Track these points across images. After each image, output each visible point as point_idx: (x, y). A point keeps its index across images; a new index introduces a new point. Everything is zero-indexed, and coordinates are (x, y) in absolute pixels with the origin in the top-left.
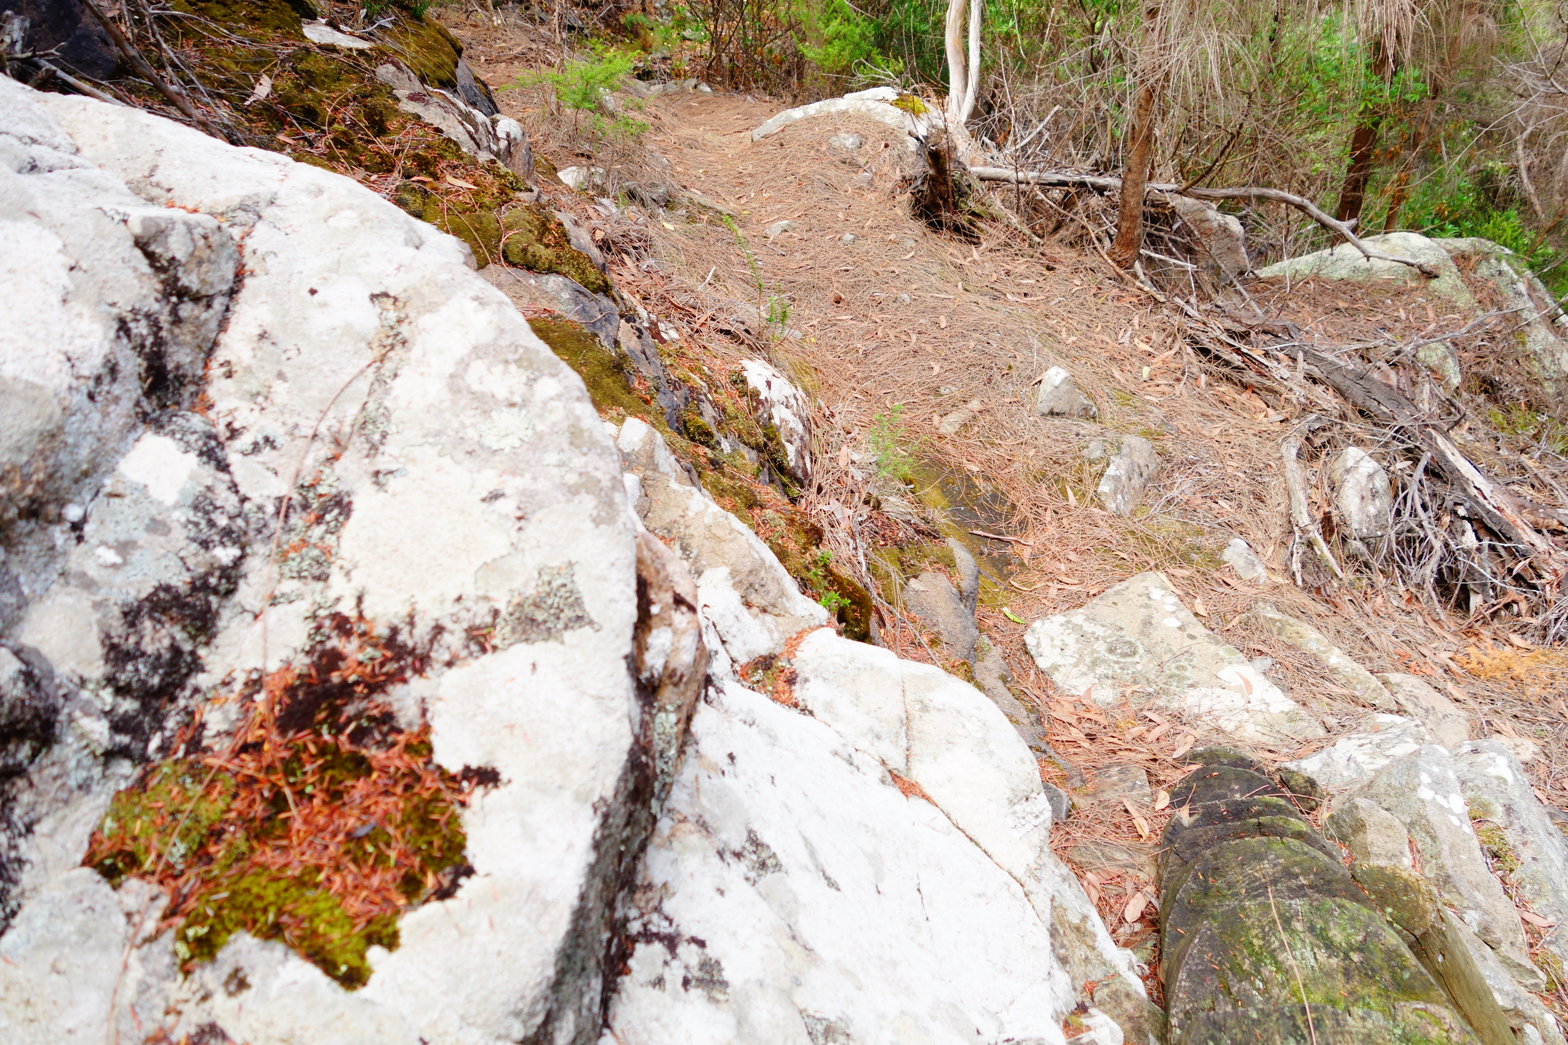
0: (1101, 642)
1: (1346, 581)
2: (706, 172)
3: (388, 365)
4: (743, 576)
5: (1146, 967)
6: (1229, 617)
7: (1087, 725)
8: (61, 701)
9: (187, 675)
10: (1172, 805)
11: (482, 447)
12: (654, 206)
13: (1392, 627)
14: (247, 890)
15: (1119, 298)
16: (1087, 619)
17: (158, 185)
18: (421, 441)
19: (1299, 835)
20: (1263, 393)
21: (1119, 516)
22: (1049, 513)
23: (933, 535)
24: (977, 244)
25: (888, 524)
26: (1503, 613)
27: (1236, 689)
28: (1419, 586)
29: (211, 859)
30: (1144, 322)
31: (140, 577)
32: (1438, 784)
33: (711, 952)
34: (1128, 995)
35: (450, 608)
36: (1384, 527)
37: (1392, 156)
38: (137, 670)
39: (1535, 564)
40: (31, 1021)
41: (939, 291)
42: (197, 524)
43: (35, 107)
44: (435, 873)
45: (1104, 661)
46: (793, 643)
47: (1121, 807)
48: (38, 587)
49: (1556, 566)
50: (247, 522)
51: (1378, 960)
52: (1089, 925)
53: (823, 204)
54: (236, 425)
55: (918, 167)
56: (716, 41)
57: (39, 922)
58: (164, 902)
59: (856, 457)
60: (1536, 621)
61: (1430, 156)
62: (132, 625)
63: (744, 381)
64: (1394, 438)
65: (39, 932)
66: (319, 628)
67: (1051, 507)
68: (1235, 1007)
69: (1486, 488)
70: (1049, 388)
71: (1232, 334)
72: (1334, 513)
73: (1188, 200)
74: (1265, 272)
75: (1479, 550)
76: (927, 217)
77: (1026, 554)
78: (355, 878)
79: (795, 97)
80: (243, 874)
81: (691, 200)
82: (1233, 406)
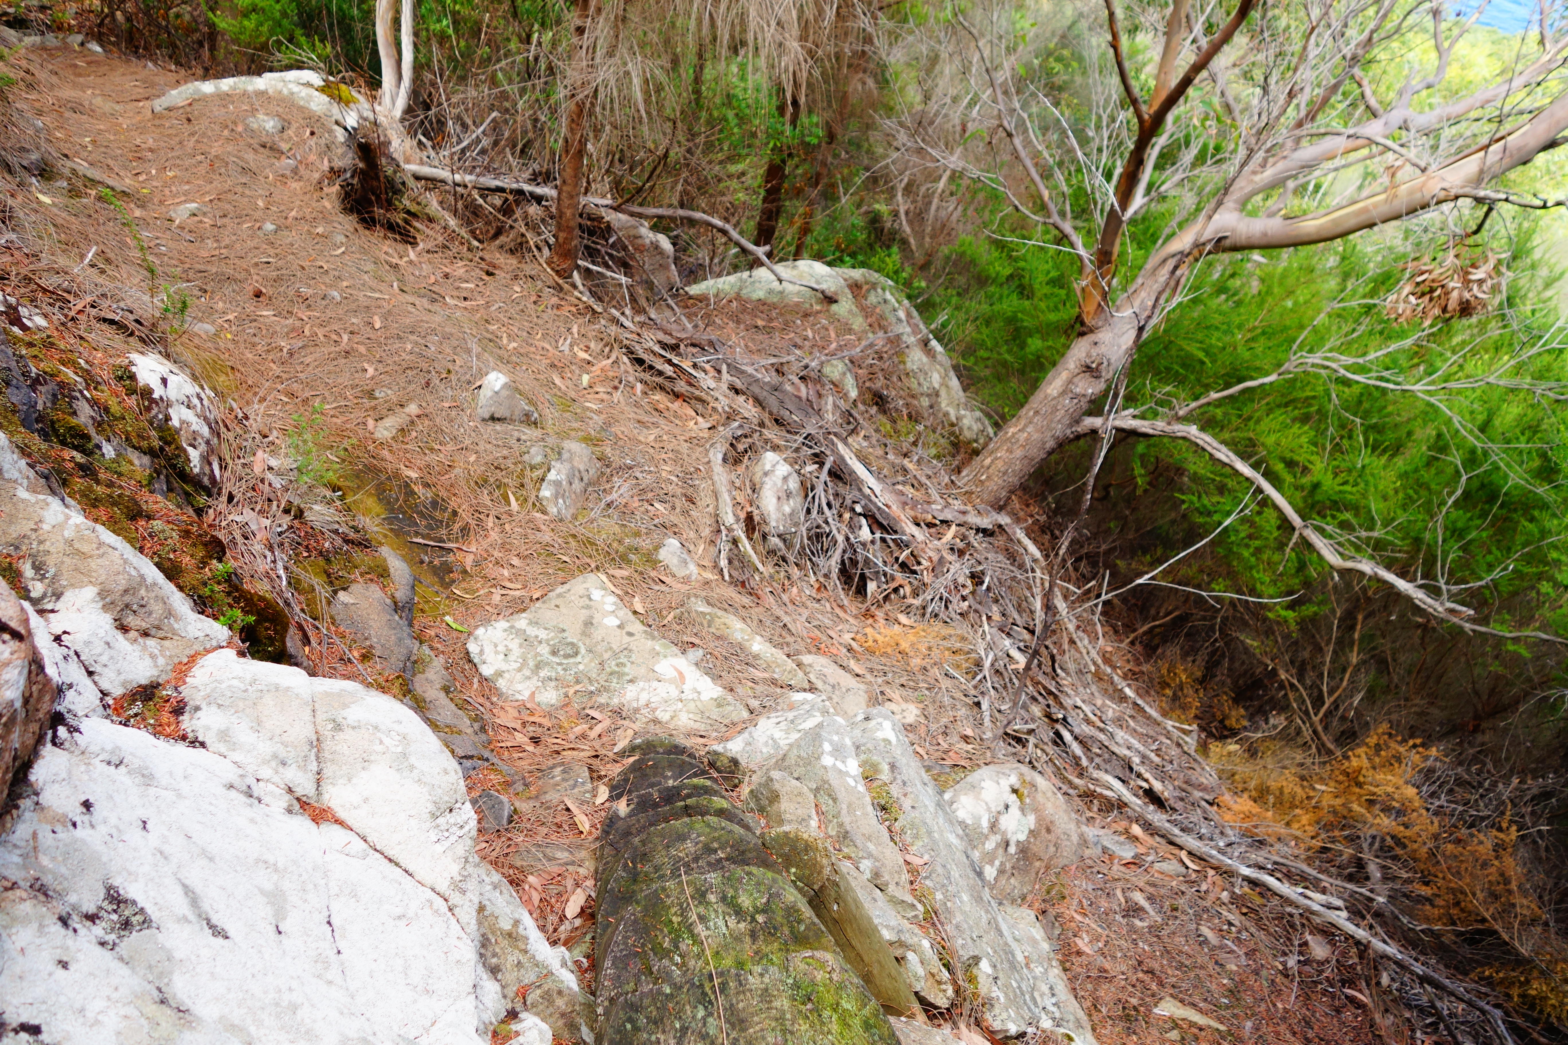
0: (544, 645)
1: (766, 574)
2: (94, 142)
4: (116, 596)
5: (585, 960)
6: (664, 613)
7: (531, 729)
10: (611, 799)
12: (25, 174)
13: (806, 613)
15: (559, 307)
16: (531, 623)
19: (720, 813)
20: (693, 402)
21: (561, 520)
22: (491, 519)
23: (364, 544)
24: (414, 244)
25: (313, 533)
26: (892, 596)
27: (671, 681)
28: (826, 576)
30: (583, 331)
32: (838, 751)
33: (48, 1037)
36: (797, 524)
37: (798, 193)
39: (915, 553)
41: (373, 290)
45: (548, 664)
46: (183, 669)
47: (562, 806)
49: (931, 554)
51: (779, 918)
52: (521, 930)
53: (239, 189)
55: (346, 159)
59: (273, 463)
60: (917, 602)
61: (830, 195)
63: (132, 377)
64: (803, 444)
67: (493, 513)
68: (655, 985)
69: (877, 487)
70: (490, 394)
71: (664, 346)
72: (756, 512)
73: (622, 217)
74: (694, 290)
75: (873, 542)
76: (359, 212)
77: (469, 561)
79: (206, 70)
81: (74, 171)
82: (666, 414)
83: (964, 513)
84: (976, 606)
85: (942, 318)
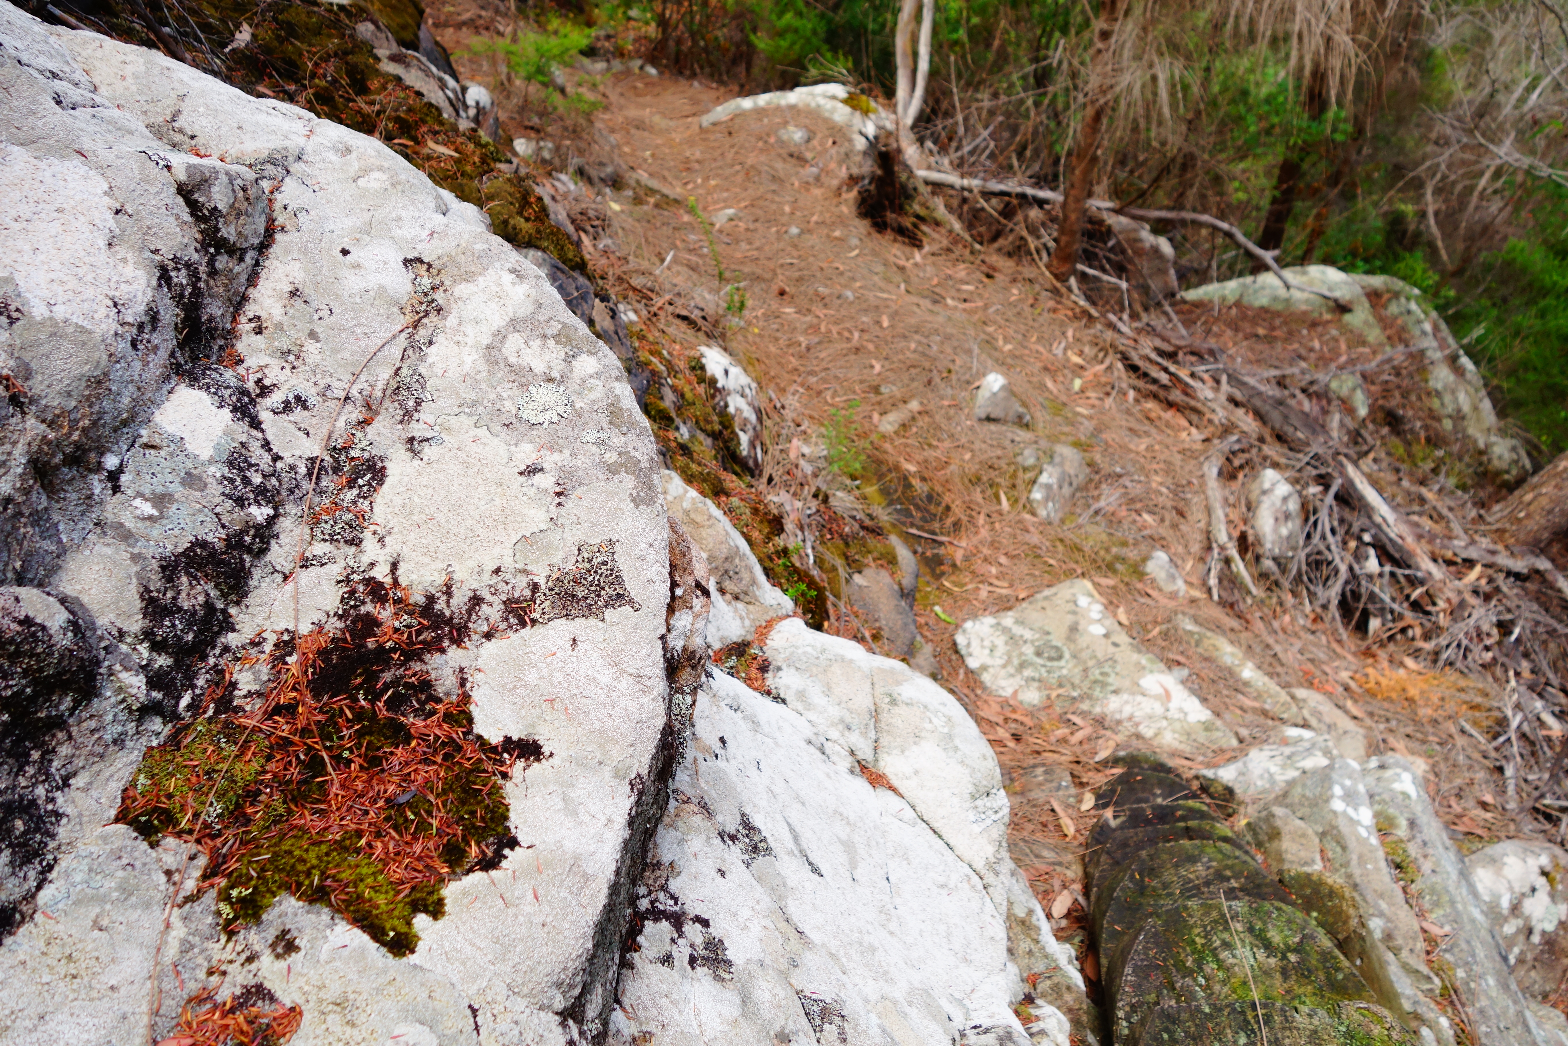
0: (1029, 645)
1: (1258, 599)
2: (653, 155)
3: (422, 333)
4: (719, 562)
6: (1149, 627)
7: (1013, 725)
8: (103, 653)
9: (218, 633)
10: (1096, 807)
11: (520, 420)
12: (601, 185)
13: (1298, 645)
14: (289, 853)
15: (1055, 310)
16: (1017, 622)
17: (181, 131)
18: (458, 410)
19: (1226, 839)
20: (1187, 412)
21: (1050, 523)
22: (982, 516)
23: (876, 531)
24: (920, 246)
25: (835, 518)
26: (1399, 637)
27: (1157, 697)
28: (1325, 607)
29: (248, 821)
30: (1078, 335)
31: (177, 532)
32: (1349, 797)
33: (715, 931)
34: (1069, 988)
35: (488, 579)
36: (1294, 549)
37: (1314, 192)
38: (174, 625)
39: (1431, 591)
40: (74, 977)
41: (882, 290)
42: (232, 481)
43: (52, 39)
44: (478, 844)
45: (1031, 664)
46: (764, 630)
47: (1047, 807)
48: (75, 535)
49: (1450, 595)
50: (280, 481)
51: (1314, 961)
52: (1034, 918)
53: (769, 196)
54: (267, 382)
55: (868, 167)
56: (663, 22)
57: (78, 877)
58: (202, 861)
59: (806, 450)
60: (1428, 646)
61: (1348, 196)
62: (170, 579)
63: (702, 368)
64: (1308, 463)
65: (79, 887)
66: (352, 592)
67: (984, 511)
68: (1178, 1001)
69: (1390, 515)
70: (987, 394)
71: (1161, 353)
72: (1250, 532)
73: (1123, 220)
74: (1192, 295)
75: (1381, 575)
76: (873, 217)
77: (959, 556)
78: (397, 845)
79: (742, 86)
80: (282, 837)
81: (638, 182)
82: (1158, 423)
83: (1493, 553)
84: (1502, 659)
85: (1478, 331)
